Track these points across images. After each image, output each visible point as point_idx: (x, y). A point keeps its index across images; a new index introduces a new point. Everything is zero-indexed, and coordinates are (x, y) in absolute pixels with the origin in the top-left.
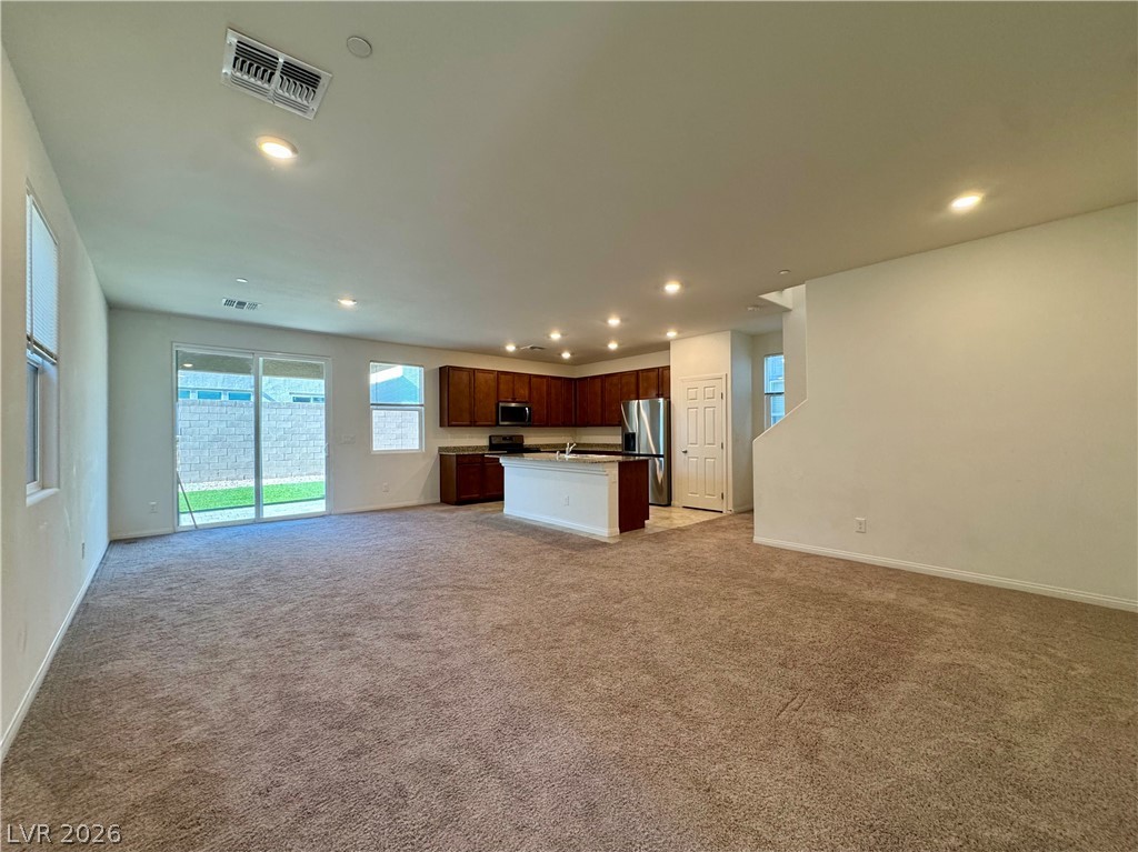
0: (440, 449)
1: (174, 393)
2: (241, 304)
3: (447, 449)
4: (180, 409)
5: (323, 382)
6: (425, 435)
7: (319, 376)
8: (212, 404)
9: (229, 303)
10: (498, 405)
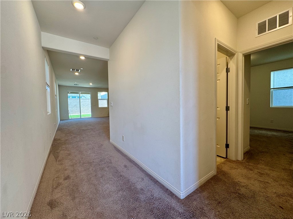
1: (67, 97)
2: (76, 85)
4: (68, 100)
5: (90, 95)
7: (89, 94)
8: (74, 99)
9: (74, 85)
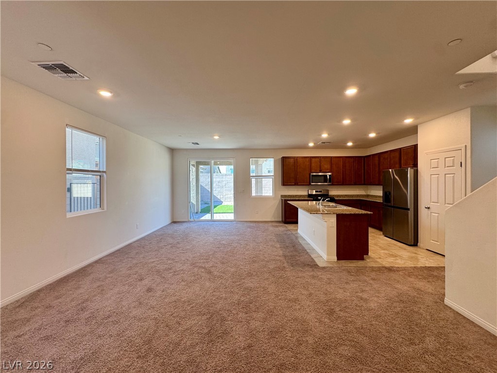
0: (282, 196)
3: (285, 196)
6: (275, 190)
10: (310, 174)
